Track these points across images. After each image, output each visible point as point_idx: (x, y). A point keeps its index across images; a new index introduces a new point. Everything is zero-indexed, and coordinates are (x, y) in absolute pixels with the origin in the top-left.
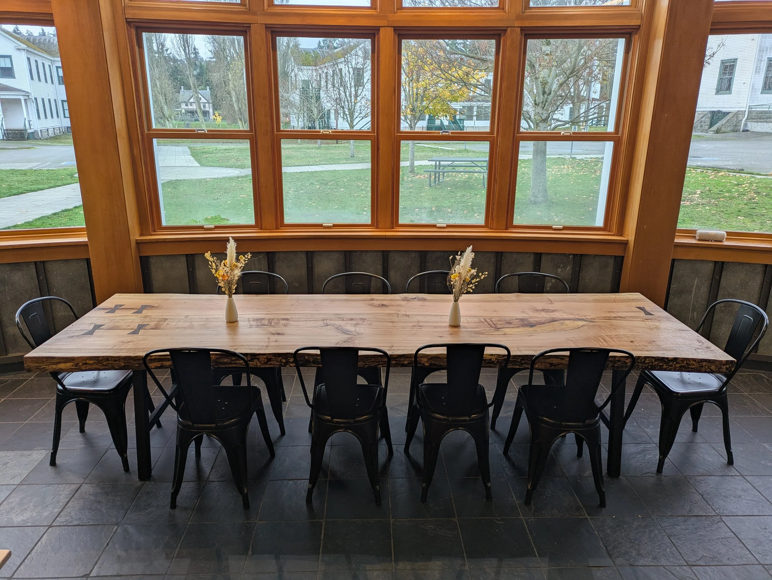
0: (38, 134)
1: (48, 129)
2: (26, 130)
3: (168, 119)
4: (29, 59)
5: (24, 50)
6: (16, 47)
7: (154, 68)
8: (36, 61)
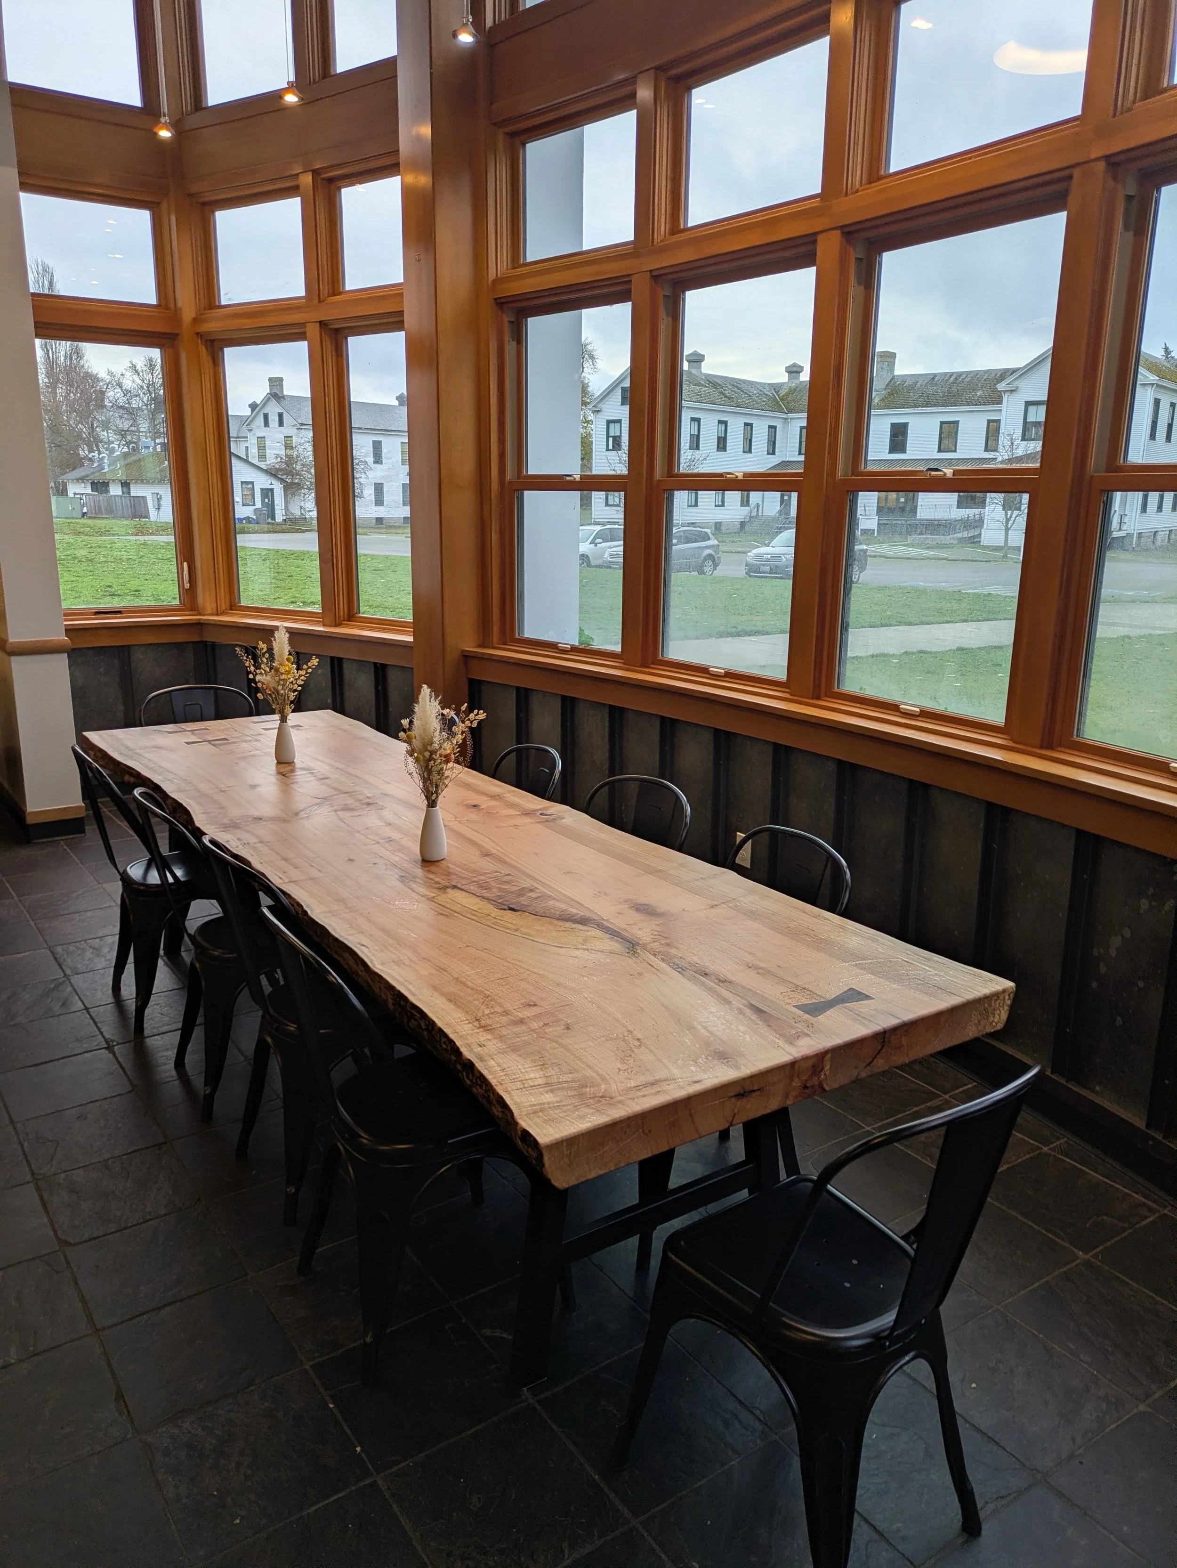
4: (1157, 402)
5: (1153, 384)
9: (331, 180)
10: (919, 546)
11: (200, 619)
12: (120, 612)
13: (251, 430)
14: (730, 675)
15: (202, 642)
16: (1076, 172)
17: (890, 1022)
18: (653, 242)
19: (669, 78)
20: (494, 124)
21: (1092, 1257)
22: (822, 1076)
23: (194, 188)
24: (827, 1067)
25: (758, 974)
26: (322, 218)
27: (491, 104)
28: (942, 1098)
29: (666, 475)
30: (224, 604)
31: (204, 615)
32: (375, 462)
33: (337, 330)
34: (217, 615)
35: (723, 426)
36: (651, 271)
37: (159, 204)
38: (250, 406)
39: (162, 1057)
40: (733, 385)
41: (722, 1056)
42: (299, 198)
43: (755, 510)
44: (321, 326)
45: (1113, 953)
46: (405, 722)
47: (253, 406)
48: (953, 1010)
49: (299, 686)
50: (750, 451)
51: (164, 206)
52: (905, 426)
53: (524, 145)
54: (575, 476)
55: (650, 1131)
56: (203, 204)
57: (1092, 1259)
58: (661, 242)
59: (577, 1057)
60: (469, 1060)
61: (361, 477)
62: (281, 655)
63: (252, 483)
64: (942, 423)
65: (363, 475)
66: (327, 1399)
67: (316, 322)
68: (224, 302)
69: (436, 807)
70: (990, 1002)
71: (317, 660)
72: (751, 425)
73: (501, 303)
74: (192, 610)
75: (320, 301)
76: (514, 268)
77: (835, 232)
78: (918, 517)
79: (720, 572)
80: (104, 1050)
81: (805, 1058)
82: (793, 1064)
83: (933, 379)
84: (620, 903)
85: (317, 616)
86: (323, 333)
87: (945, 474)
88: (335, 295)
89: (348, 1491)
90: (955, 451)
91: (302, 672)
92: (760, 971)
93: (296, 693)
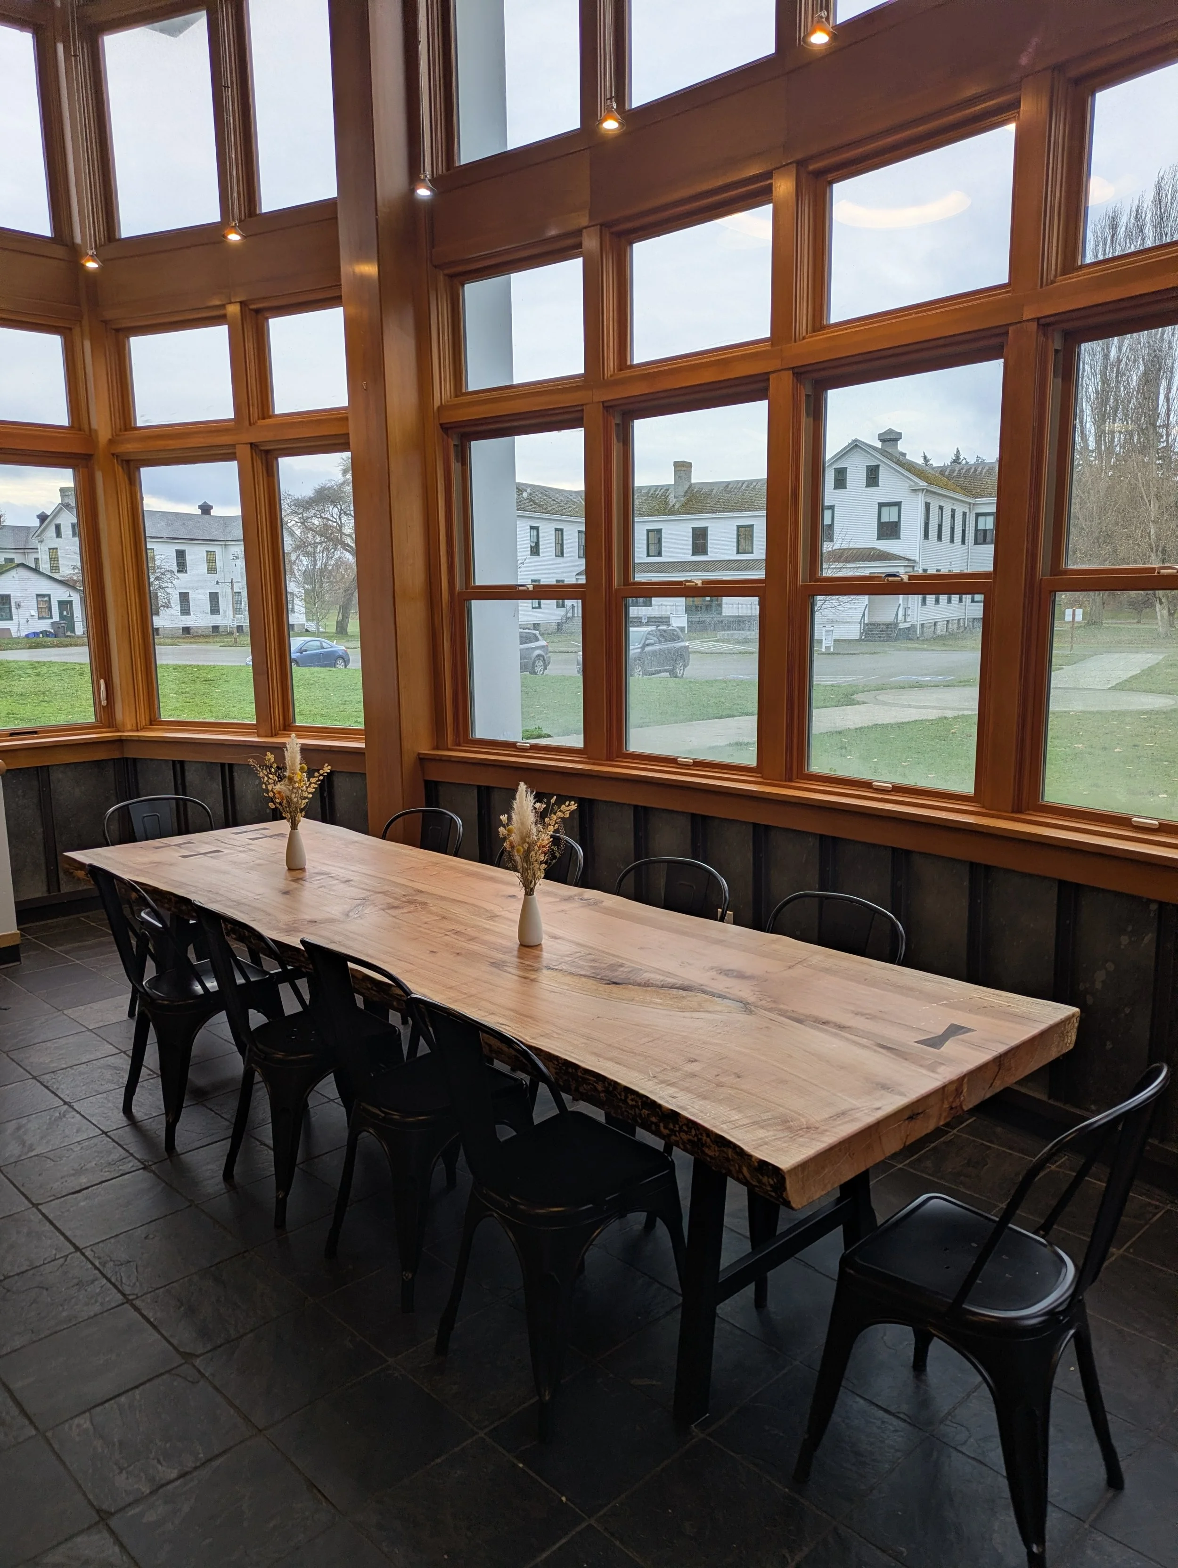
0: (916, 631)
1: (935, 624)
2: (896, 624)
3: (1160, 600)
4: (927, 506)
5: (923, 490)
6: (910, 486)
7: (1150, 501)
8: (941, 508)
9: (257, 311)
10: (728, 641)
11: (121, 736)
12: (35, 733)
13: (42, 542)
14: (698, 764)
15: (123, 758)
16: (1011, 329)
17: (1002, 1049)
18: (603, 378)
19: (612, 233)
20: (436, 267)
21: (1124, 1251)
22: (962, 1098)
23: (109, 315)
24: (965, 1090)
25: (868, 1019)
26: (250, 346)
27: (433, 247)
28: (951, 1134)
29: (622, 584)
30: (143, 721)
31: (123, 732)
32: (179, 571)
33: (267, 452)
34: (138, 730)
35: (535, 531)
36: (603, 402)
37: (70, 329)
38: (38, 516)
39: (207, 1170)
40: (542, 493)
41: (884, 1088)
42: (227, 326)
43: (571, 611)
44: (251, 447)
45: (1098, 986)
46: (504, 818)
47: (43, 518)
48: (1043, 1034)
49: (309, 793)
50: (562, 555)
51: (77, 331)
52: (705, 530)
53: (463, 285)
54: (528, 586)
55: (853, 1154)
56: (117, 330)
57: (1125, 1253)
58: (611, 376)
59: (763, 1099)
60: (672, 1110)
61: (168, 587)
62: (293, 764)
63: (49, 596)
64: (739, 527)
65: (170, 585)
66: (515, 1461)
67: (247, 444)
68: (140, 423)
69: (533, 894)
70: (1065, 1025)
71: (329, 767)
72: (562, 530)
73: (446, 428)
74: (109, 727)
75: (250, 424)
76: (456, 396)
77: (787, 372)
78: (724, 614)
79: (552, 670)
80: (141, 1171)
81: (952, 1083)
82: (943, 1088)
83: (727, 486)
84: (708, 971)
85: (250, 727)
86: (254, 454)
87: (902, 580)
88: (264, 418)
89: (570, 1535)
90: (752, 553)
91: (313, 780)
92: (867, 1016)
93: (307, 800)
